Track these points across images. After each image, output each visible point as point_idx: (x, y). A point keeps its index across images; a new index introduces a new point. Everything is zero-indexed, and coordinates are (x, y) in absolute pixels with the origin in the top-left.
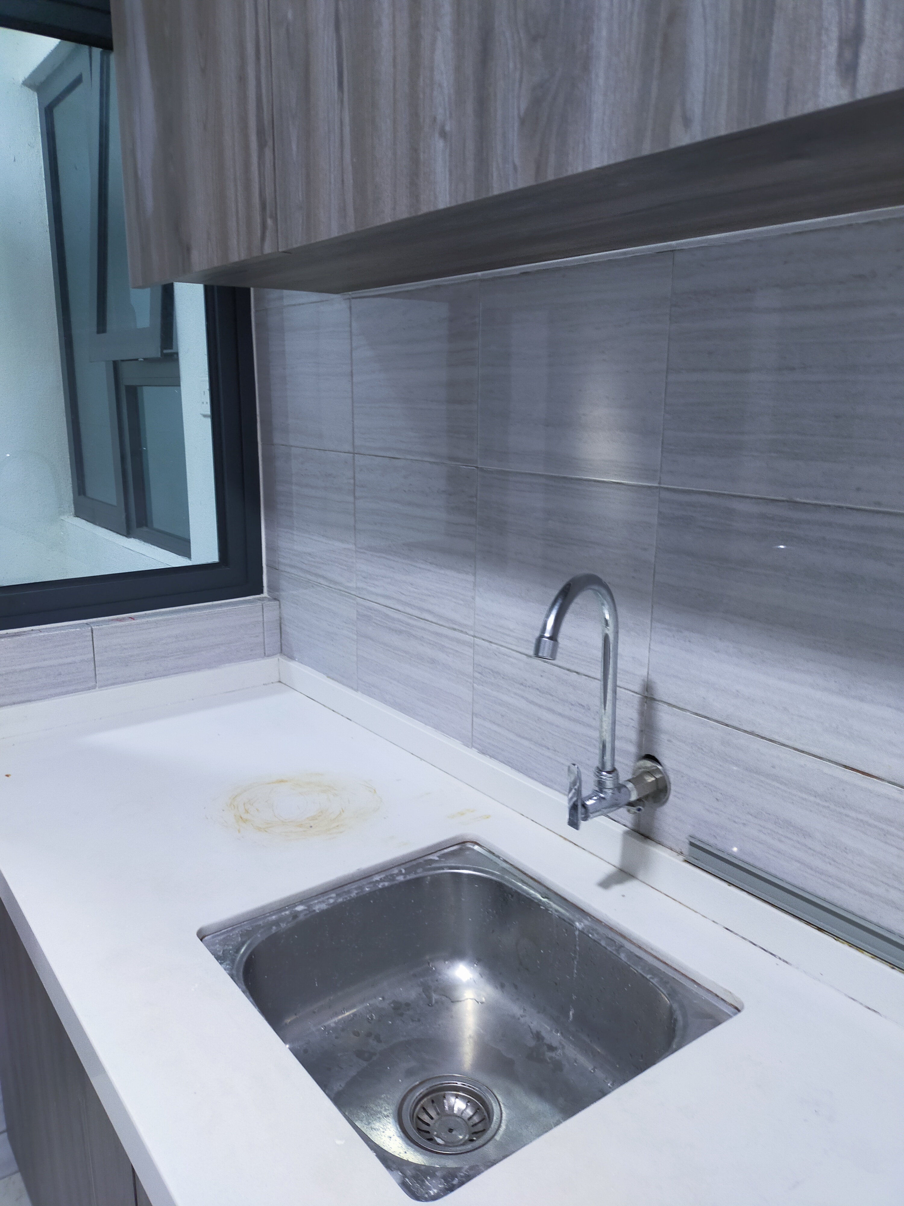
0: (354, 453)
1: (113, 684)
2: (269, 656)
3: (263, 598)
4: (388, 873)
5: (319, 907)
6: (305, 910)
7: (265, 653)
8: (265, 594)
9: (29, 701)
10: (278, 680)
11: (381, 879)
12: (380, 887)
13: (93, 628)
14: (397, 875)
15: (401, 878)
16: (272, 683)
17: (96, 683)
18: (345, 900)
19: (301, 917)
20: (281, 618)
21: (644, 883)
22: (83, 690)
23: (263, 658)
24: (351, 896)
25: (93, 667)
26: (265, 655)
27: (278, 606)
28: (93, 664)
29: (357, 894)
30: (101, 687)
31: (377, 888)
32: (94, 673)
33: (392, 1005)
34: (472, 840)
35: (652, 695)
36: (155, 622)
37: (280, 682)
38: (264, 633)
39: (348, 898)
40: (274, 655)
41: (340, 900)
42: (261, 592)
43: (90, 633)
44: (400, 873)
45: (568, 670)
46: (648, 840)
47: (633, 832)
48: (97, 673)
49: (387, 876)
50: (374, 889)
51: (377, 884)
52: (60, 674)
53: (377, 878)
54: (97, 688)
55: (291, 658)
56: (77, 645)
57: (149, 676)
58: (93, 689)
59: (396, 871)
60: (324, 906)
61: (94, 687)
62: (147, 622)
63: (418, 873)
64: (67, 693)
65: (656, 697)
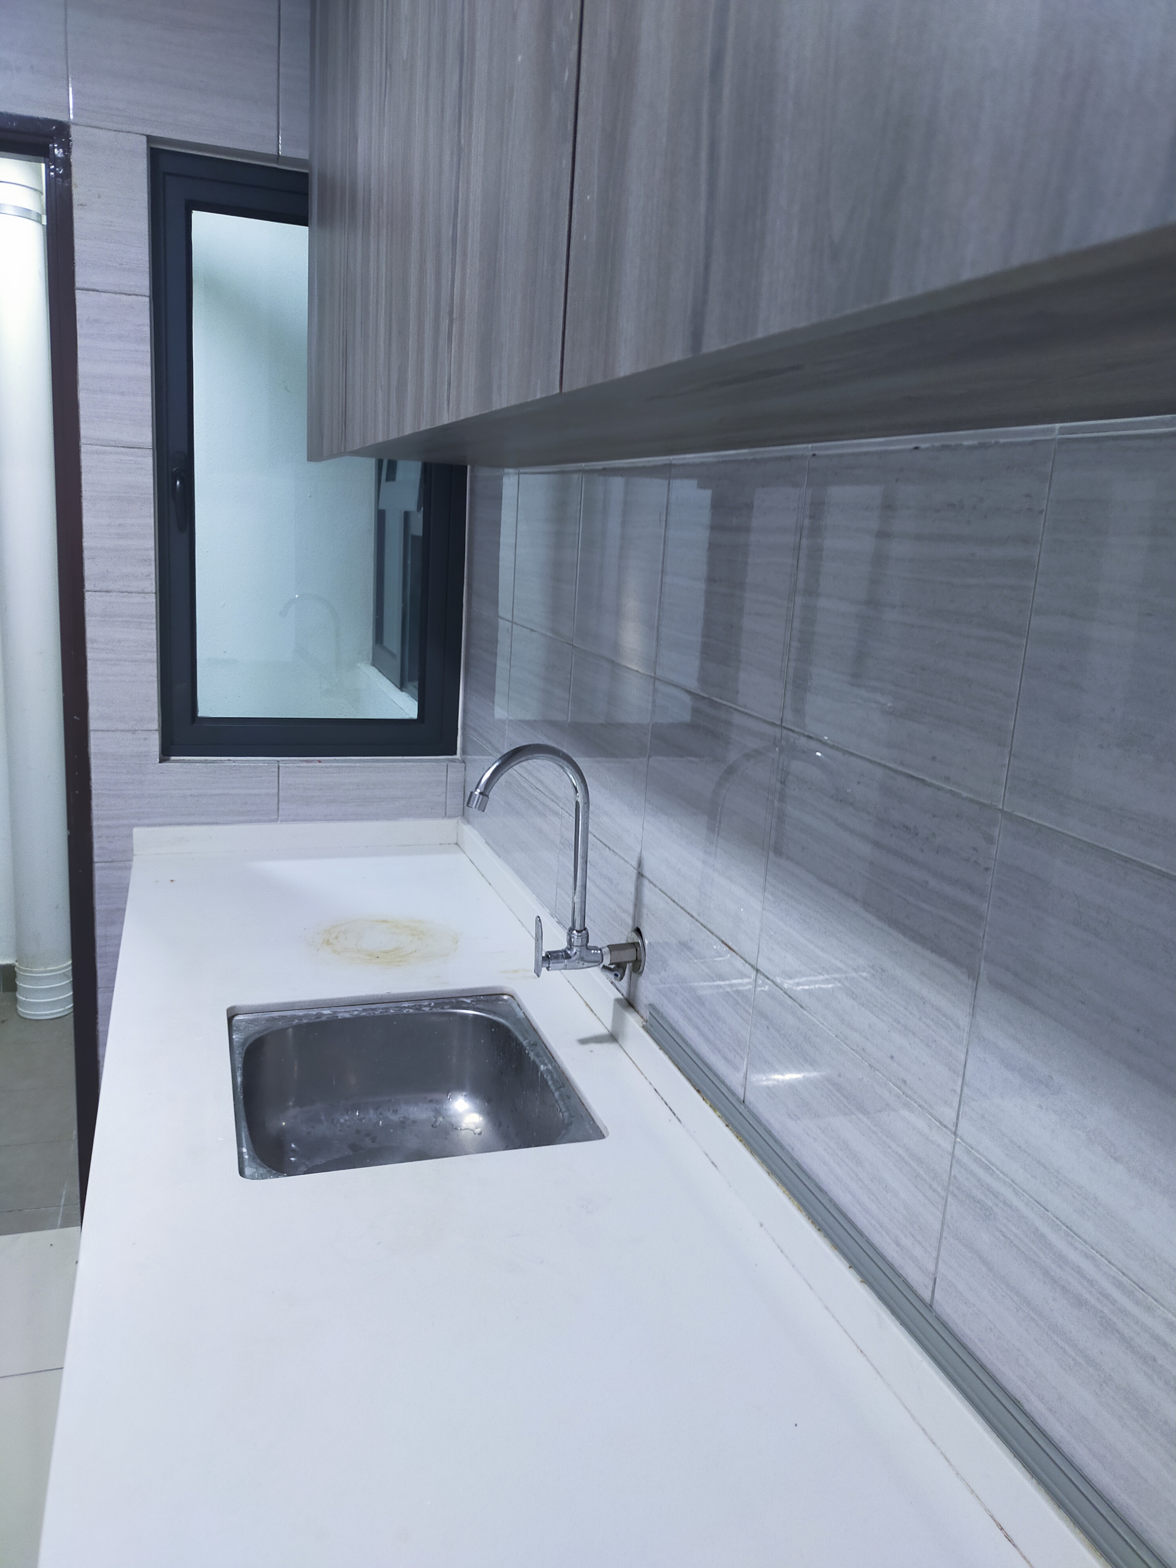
0: (512, 622)
1: (294, 820)
2: (450, 817)
3: (455, 759)
4: (418, 1003)
5: (343, 1014)
6: (331, 1014)
7: (446, 814)
8: (458, 756)
9: (217, 824)
10: (456, 842)
11: (408, 1006)
12: (404, 1011)
13: (280, 765)
14: (425, 1006)
15: (427, 1009)
16: (449, 844)
17: (278, 816)
18: (368, 1015)
19: (324, 1018)
20: (465, 781)
21: (622, 1047)
22: (265, 821)
23: (443, 818)
24: (374, 1014)
25: (277, 801)
26: (446, 816)
27: (464, 769)
28: (276, 799)
29: (381, 1012)
30: (282, 821)
31: (402, 1013)
32: (277, 807)
33: (401, 1119)
34: (510, 994)
35: (642, 871)
36: (338, 767)
37: (457, 844)
38: (446, 793)
39: (372, 1014)
40: (454, 817)
41: (364, 1014)
42: (455, 754)
43: (277, 770)
44: (429, 1005)
45: (605, 845)
46: (632, 1010)
47: (626, 1002)
48: (280, 807)
49: (416, 1005)
50: (399, 1012)
51: (403, 1009)
52: (246, 803)
53: (406, 1005)
54: (279, 822)
55: (468, 822)
56: (263, 778)
57: (328, 818)
58: (274, 821)
59: (426, 1003)
60: (347, 1015)
61: (276, 821)
62: (331, 767)
63: (444, 1009)
64: (251, 822)
65: (644, 874)
